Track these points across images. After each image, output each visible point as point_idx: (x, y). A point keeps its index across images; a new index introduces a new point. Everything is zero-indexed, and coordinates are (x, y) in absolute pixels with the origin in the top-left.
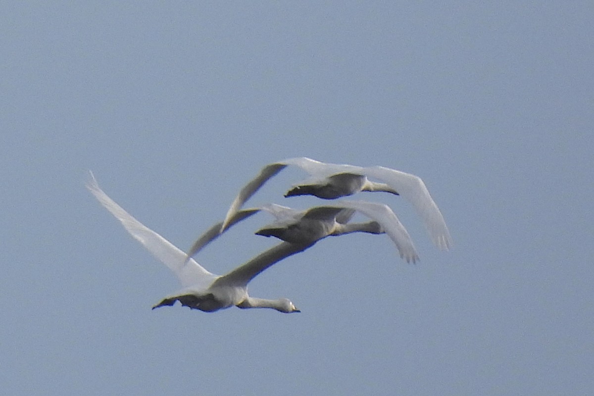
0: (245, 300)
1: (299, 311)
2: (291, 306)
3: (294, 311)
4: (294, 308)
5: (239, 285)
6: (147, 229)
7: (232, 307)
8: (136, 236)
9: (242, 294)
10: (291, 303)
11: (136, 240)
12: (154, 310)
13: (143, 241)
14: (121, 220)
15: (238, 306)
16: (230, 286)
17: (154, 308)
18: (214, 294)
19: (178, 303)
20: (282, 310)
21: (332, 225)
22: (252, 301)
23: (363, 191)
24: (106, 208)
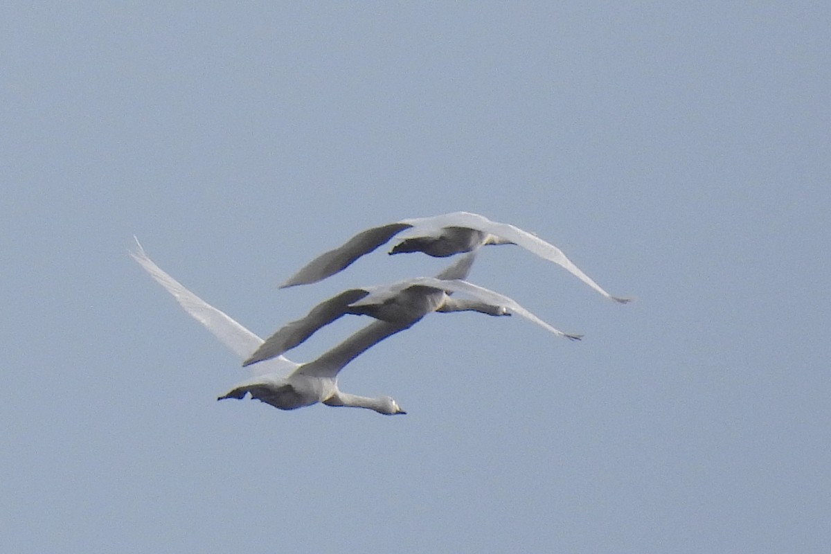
0: (335, 395)
1: (404, 413)
2: (394, 405)
3: (398, 413)
4: (398, 409)
5: (326, 376)
6: (210, 307)
7: (317, 404)
8: (195, 315)
9: (330, 387)
10: (394, 403)
11: (195, 319)
12: (220, 401)
13: (203, 321)
14: (177, 295)
15: (326, 403)
16: (315, 377)
17: (219, 399)
18: (293, 386)
19: (249, 395)
20: (383, 411)
21: (440, 298)
22: (343, 396)
23: (486, 244)
24: (156, 281)
